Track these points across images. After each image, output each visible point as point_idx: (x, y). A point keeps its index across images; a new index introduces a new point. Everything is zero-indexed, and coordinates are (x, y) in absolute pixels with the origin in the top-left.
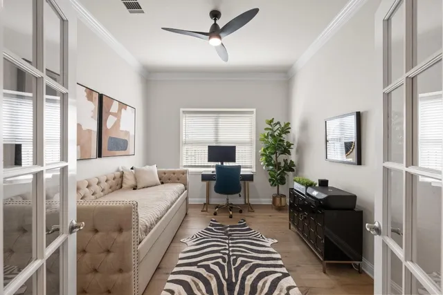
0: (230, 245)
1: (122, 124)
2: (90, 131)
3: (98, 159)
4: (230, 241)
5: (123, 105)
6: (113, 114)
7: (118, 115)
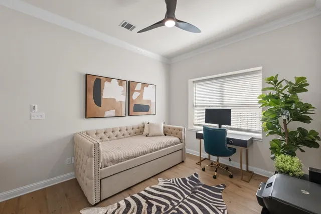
0: (185, 200)
1: (144, 96)
2: (121, 102)
3: (127, 117)
4: (189, 198)
5: (145, 85)
6: (137, 91)
7: (141, 91)
